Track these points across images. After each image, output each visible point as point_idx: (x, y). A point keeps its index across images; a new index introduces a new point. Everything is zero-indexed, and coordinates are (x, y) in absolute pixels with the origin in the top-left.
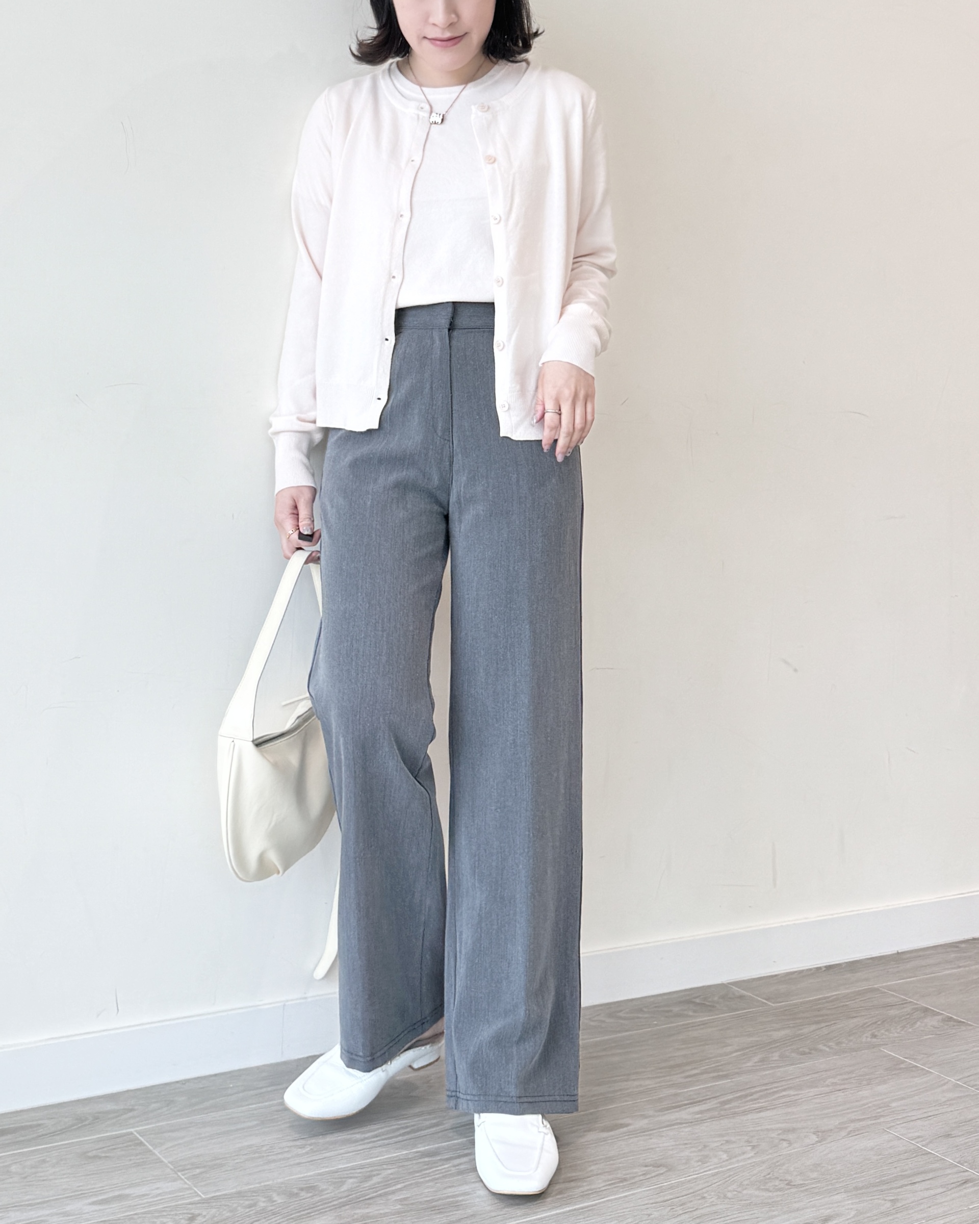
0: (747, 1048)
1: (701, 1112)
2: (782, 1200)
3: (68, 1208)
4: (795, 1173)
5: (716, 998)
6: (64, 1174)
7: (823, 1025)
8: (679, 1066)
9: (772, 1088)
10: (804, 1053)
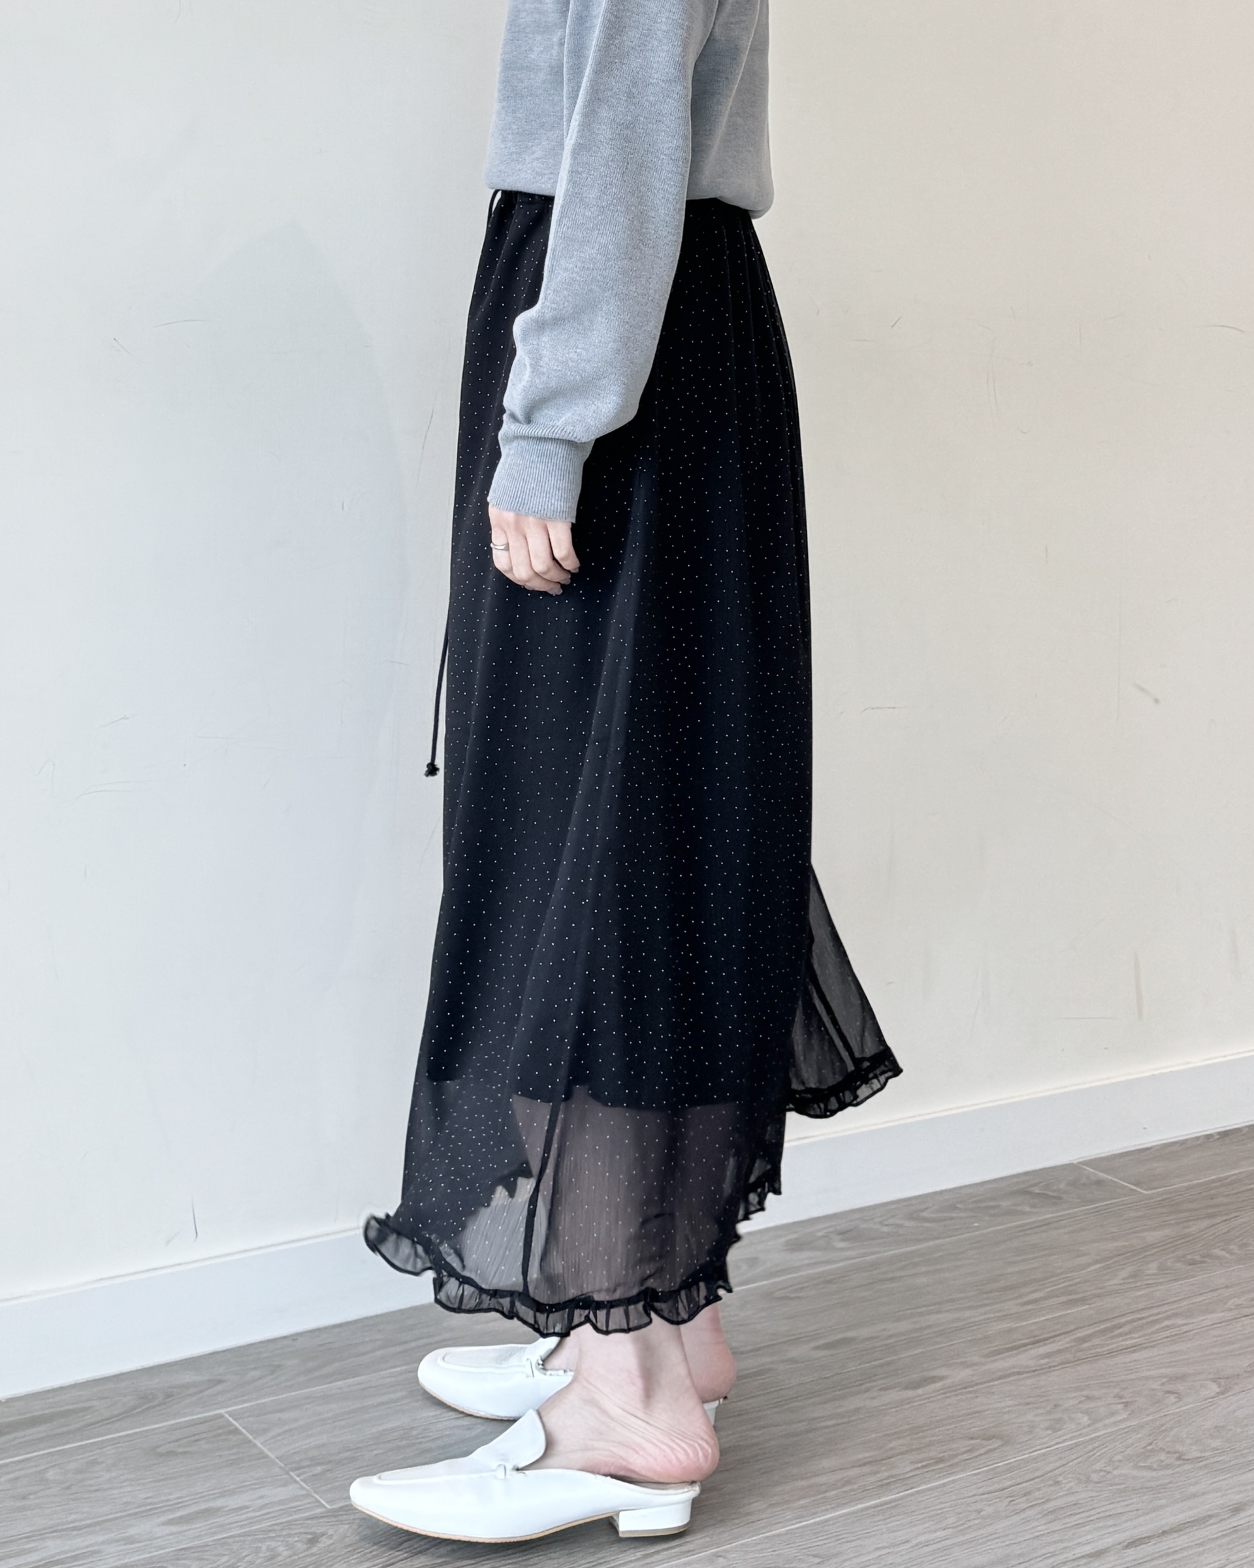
0: (1111, 1258)
1: (1048, 1355)
2: (1170, 1483)
3: (132, 1531)
4: (1189, 1441)
5: (1062, 1186)
6: (124, 1482)
7: (1218, 1220)
8: (1012, 1287)
9: (1150, 1316)
10: (1193, 1263)
